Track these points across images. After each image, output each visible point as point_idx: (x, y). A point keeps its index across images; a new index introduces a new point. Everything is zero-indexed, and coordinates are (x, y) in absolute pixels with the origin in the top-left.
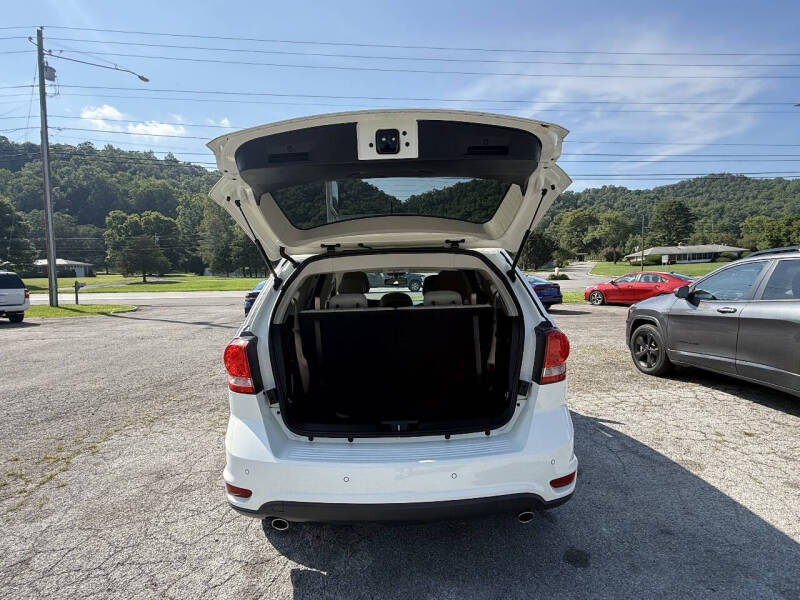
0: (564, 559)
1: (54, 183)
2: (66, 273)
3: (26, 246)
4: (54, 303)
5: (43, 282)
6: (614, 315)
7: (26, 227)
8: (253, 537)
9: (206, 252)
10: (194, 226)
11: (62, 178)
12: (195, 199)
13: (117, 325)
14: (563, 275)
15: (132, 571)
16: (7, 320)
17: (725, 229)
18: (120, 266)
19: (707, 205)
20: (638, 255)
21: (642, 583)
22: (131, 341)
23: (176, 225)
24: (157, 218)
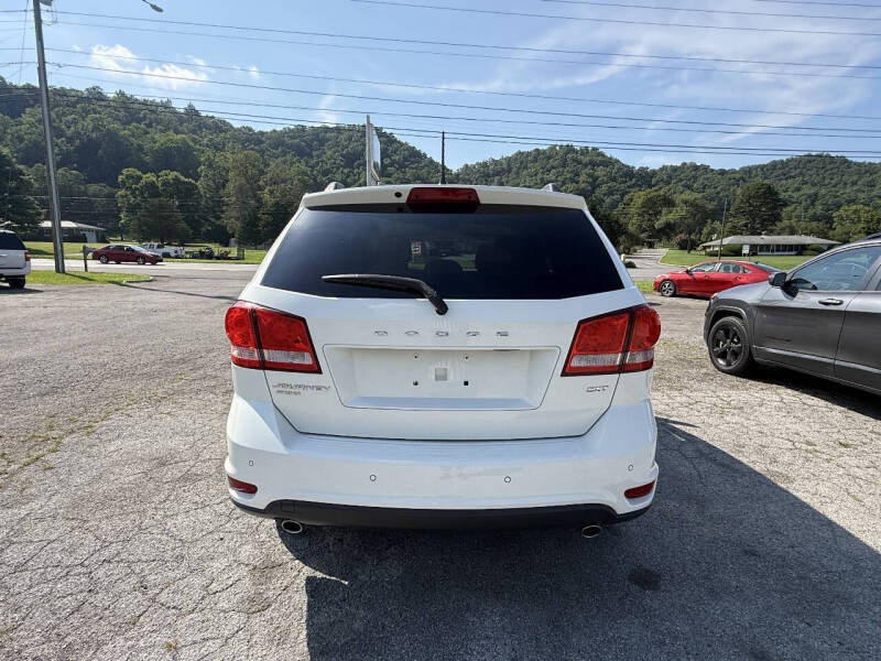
0: (630, 579)
1: (58, 133)
2: (74, 237)
3: (29, 205)
4: (60, 269)
5: (48, 246)
6: (686, 307)
7: (29, 183)
8: (264, 536)
9: (232, 220)
10: (218, 189)
11: (69, 127)
12: (218, 160)
13: (128, 296)
14: (630, 263)
15: (120, 570)
16: (7, 285)
17: (815, 218)
18: (135, 232)
19: (798, 189)
20: (715, 244)
21: (723, 611)
22: (144, 313)
23: (196, 187)
24: (176, 179)
